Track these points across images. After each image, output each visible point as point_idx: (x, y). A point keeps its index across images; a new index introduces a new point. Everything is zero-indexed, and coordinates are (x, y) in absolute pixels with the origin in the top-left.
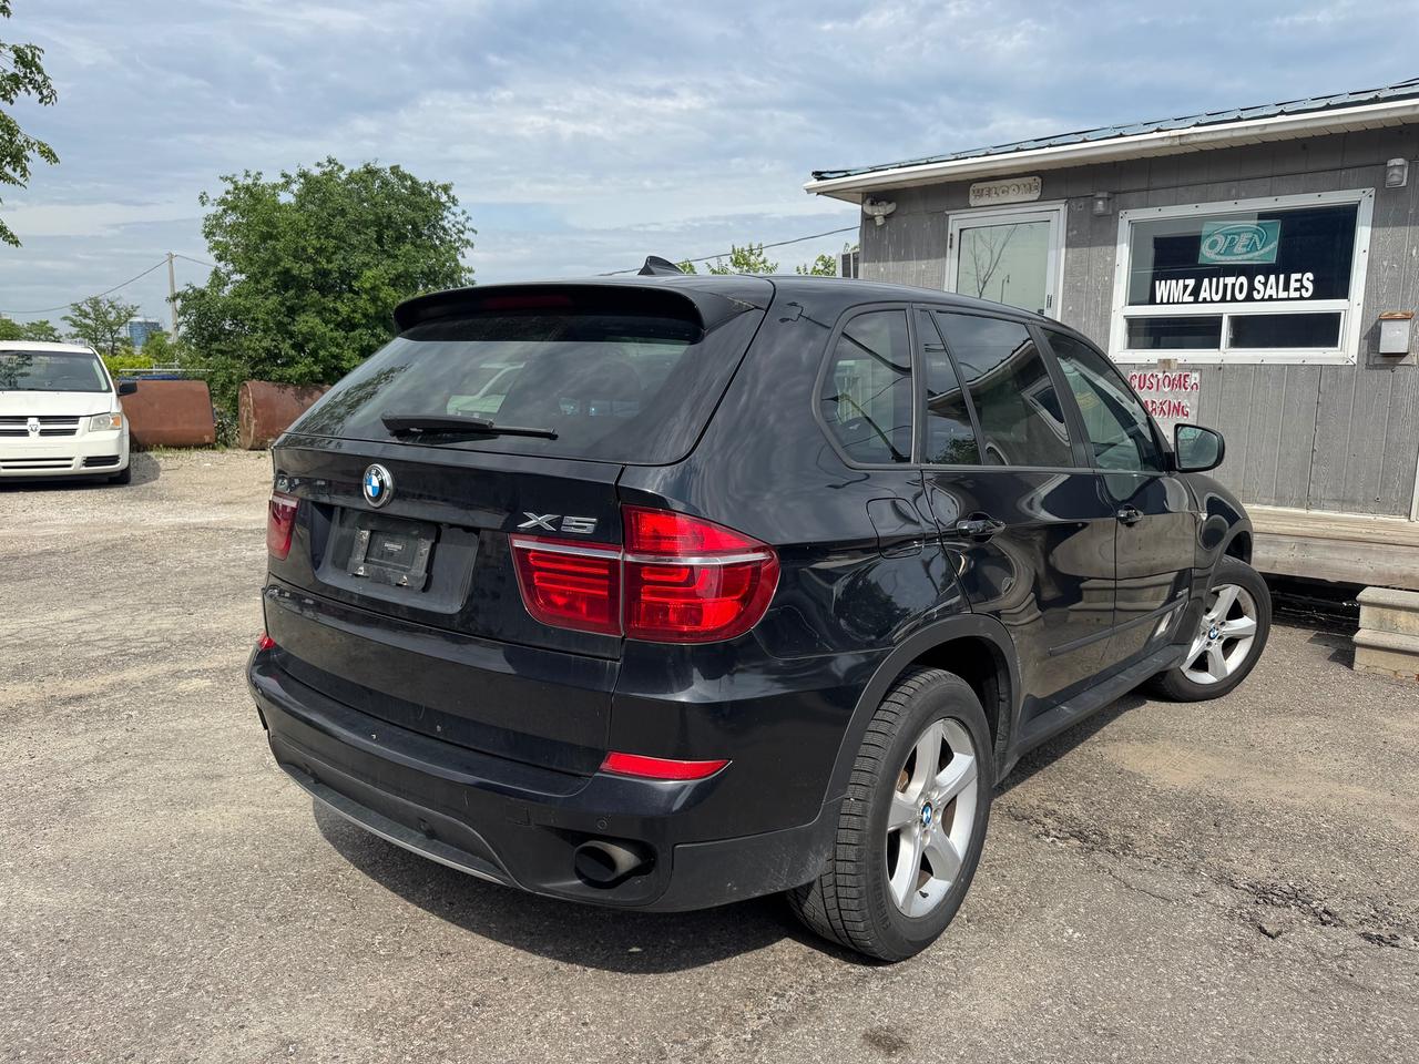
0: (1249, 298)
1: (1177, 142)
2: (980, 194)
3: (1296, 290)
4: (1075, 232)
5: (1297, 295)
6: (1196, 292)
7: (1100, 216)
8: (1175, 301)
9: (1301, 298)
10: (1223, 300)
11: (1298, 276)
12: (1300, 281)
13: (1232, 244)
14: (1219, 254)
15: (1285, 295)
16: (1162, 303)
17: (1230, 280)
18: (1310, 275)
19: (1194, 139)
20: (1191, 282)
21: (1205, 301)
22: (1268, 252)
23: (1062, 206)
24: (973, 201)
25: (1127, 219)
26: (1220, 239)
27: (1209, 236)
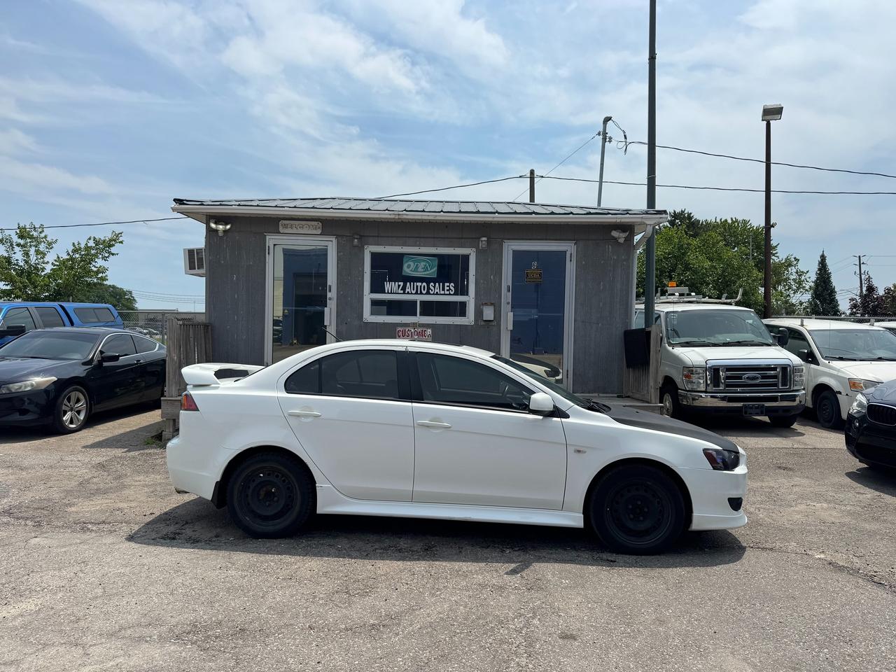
0: (428, 293)
1: (397, 217)
2: (285, 226)
3: (447, 290)
4: (342, 254)
5: (448, 293)
6: (404, 289)
7: (355, 246)
8: (393, 291)
9: (450, 294)
10: (416, 293)
11: (448, 284)
12: (449, 286)
13: (416, 269)
14: (411, 271)
15: (443, 292)
16: (388, 293)
17: (419, 284)
18: (452, 284)
19: (405, 217)
20: (401, 284)
21: (408, 293)
22: (432, 272)
23: (333, 239)
24: (281, 230)
25: (369, 250)
26: (412, 264)
27: (407, 262)
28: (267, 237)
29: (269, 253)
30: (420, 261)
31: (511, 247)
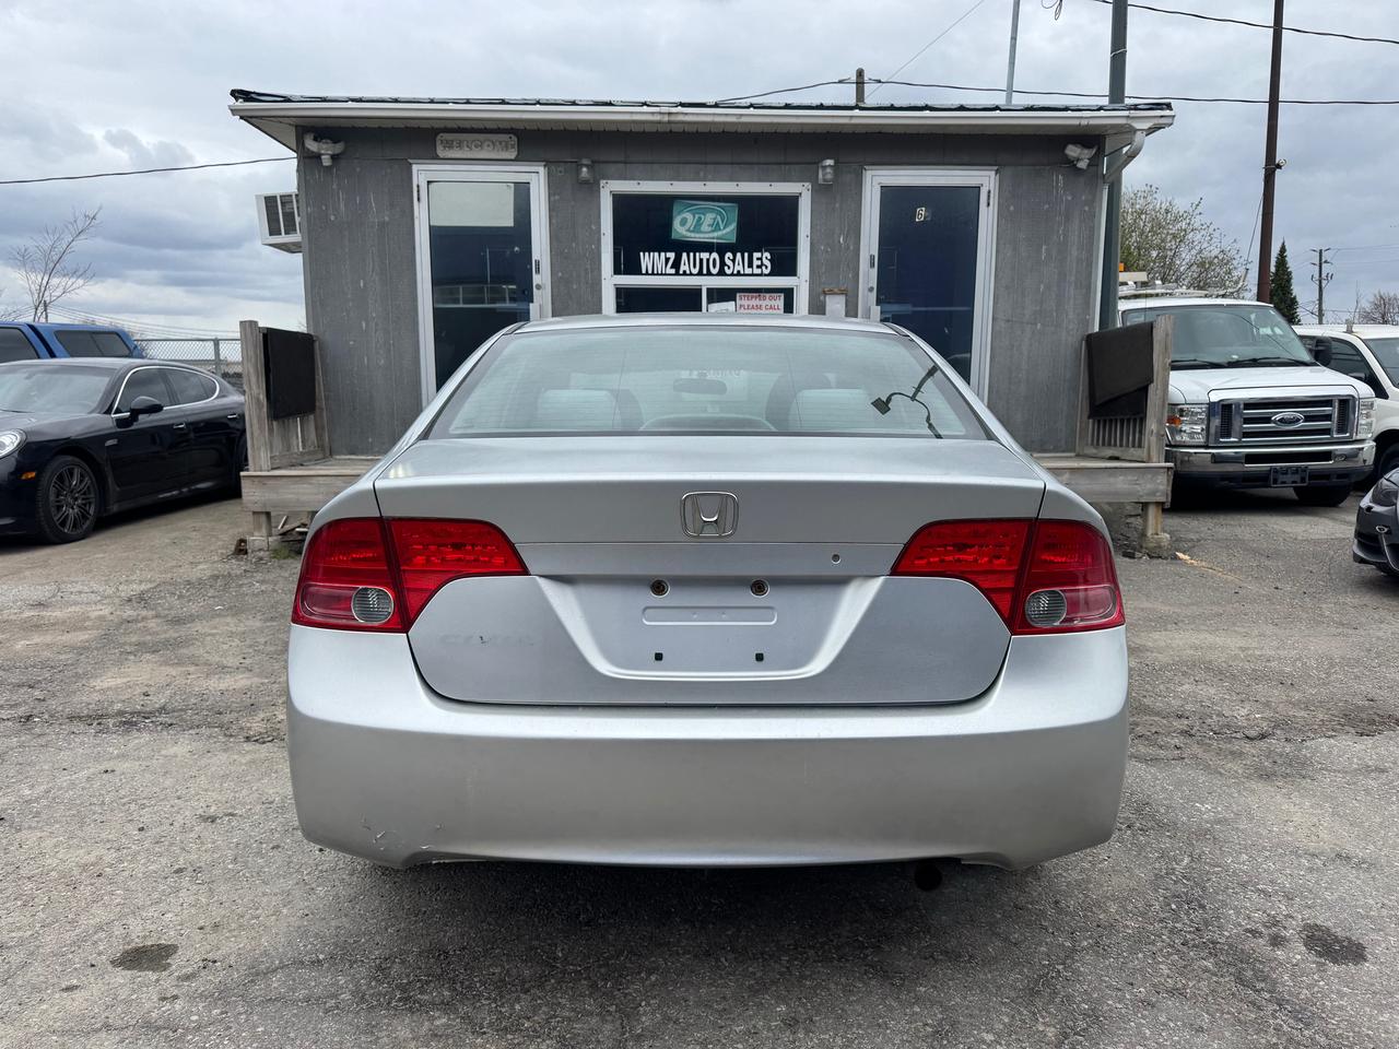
0: (722, 273)
1: (666, 118)
2: (449, 145)
3: (758, 267)
4: (557, 197)
5: (759, 271)
6: (676, 265)
8: (656, 270)
9: (763, 275)
10: (700, 273)
11: (759, 255)
12: (760, 259)
13: (697, 228)
14: (688, 230)
15: (748, 271)
16: (647, 274)
17: (705, 256)
18: (767, 255)
19: (681, 118)
20: (672, 255)
21: (685, 273)
22: (728, 232)
23: (542, 170)
24: (441, 152)
25: (609, 188)
26: (689, 216)
27: (679, 213)
28: (415, 168)
29: (419, 199)
30: (704, 211)
31: (877, 180)
